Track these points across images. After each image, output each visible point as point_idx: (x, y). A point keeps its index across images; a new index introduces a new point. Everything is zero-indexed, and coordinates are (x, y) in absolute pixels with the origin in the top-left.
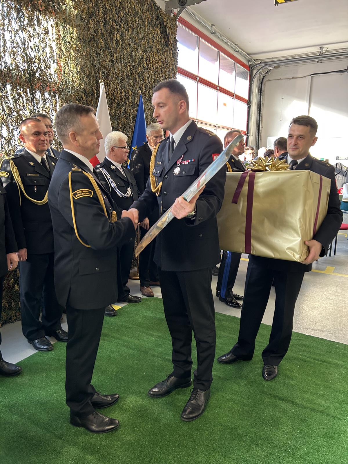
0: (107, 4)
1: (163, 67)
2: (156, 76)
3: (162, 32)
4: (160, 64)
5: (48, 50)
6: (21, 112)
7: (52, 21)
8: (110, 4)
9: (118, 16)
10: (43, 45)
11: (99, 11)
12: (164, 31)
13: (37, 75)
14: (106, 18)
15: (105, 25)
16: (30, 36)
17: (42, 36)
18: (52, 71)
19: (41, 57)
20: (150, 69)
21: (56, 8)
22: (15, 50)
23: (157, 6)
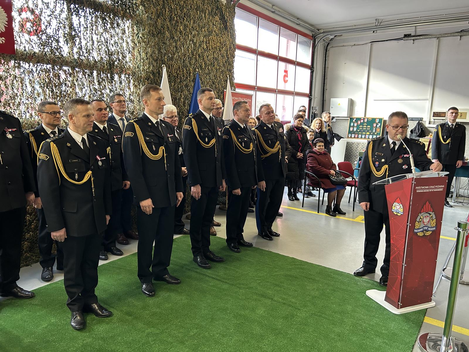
0: (172, 5)
1: (221, 47)
2: (215, 54)
3: (221, 19)
4: (219, 44)
5: (124, 45)
7: (128, 23)
8: (175, 4)
9: (182, 12)
10: (121, 41)
11: (165, 10)
13: (116, 63)
14: (172, 15)
20: (209, 50)
21: (132, 14)
22: (100, 47)
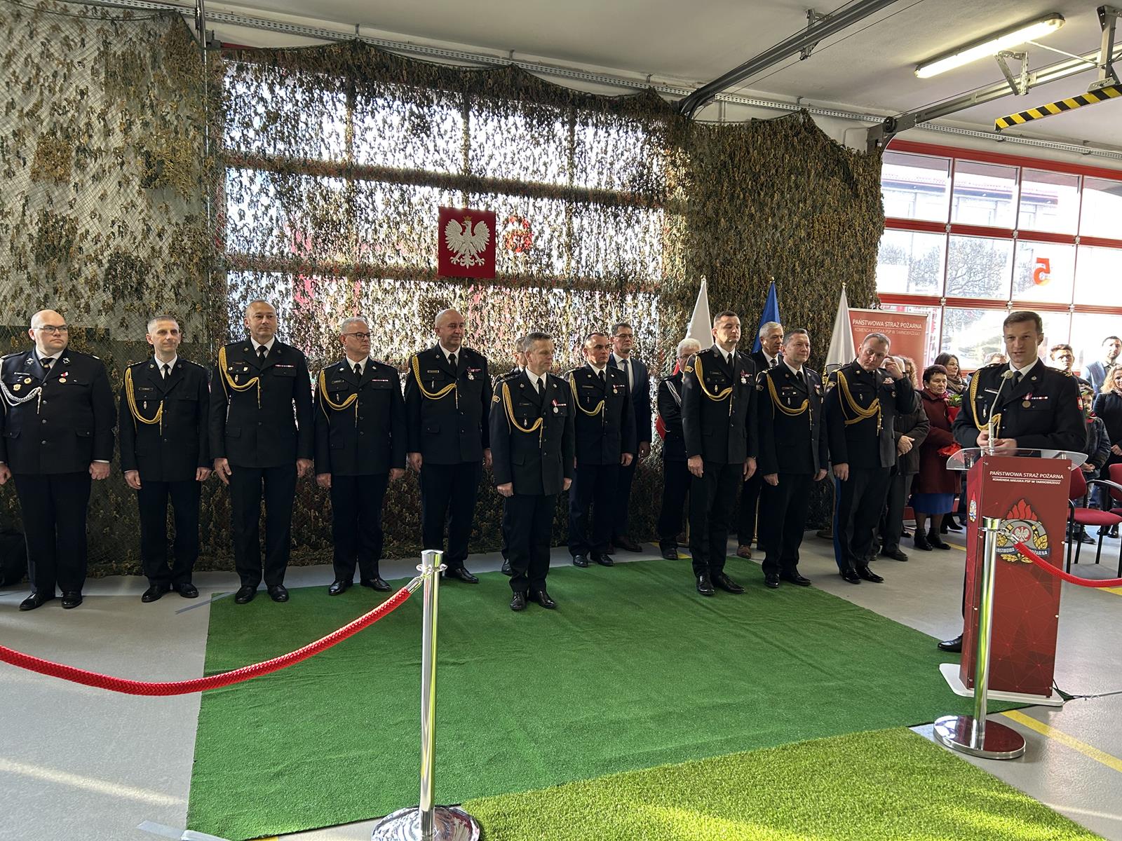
1: (841, 230)
2: (826, 245)
3: (846, 180)
4: (835, 227)
5: (647, 249)
6: (607, 321)
7: (654, 217)
9: (756, 183)
10: (641, 244)
11: (722, 186)
12: (849, 179)
13: (630, 278)
14: (734, 191)
15: (731, 200)
16: (626, 239)
17: (642, 235)
18: (650, 270)
19: (637, 259)
20: (813, 238)
21: (662, 201)
22: (608, 257)
23: (838, 147)
